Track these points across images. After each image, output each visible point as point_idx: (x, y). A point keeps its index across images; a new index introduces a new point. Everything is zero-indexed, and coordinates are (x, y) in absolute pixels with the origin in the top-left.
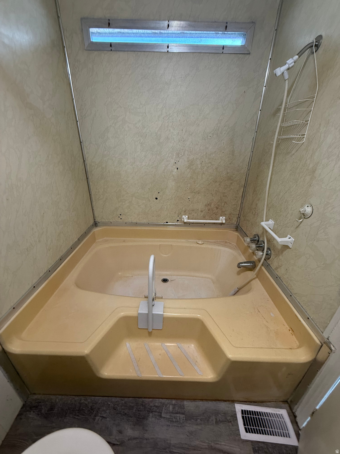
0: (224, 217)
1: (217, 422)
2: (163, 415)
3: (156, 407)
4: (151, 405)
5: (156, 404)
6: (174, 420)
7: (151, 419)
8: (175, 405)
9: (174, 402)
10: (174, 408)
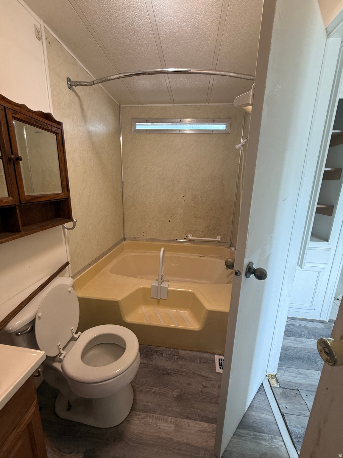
0: (220, 237)
1: (200, 362)
2: (163, 355)
3: (159, 351)
4: (156, 349)
5: (159, 350)
6: (171, 358)
7: (155, 356)
8: (172, 351)
9: (172, 350)
10: (171, 353)
